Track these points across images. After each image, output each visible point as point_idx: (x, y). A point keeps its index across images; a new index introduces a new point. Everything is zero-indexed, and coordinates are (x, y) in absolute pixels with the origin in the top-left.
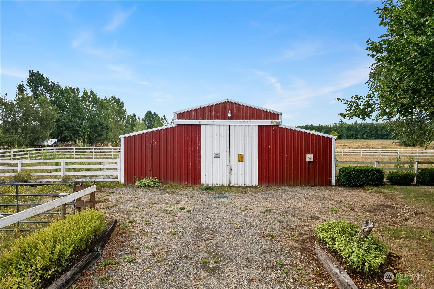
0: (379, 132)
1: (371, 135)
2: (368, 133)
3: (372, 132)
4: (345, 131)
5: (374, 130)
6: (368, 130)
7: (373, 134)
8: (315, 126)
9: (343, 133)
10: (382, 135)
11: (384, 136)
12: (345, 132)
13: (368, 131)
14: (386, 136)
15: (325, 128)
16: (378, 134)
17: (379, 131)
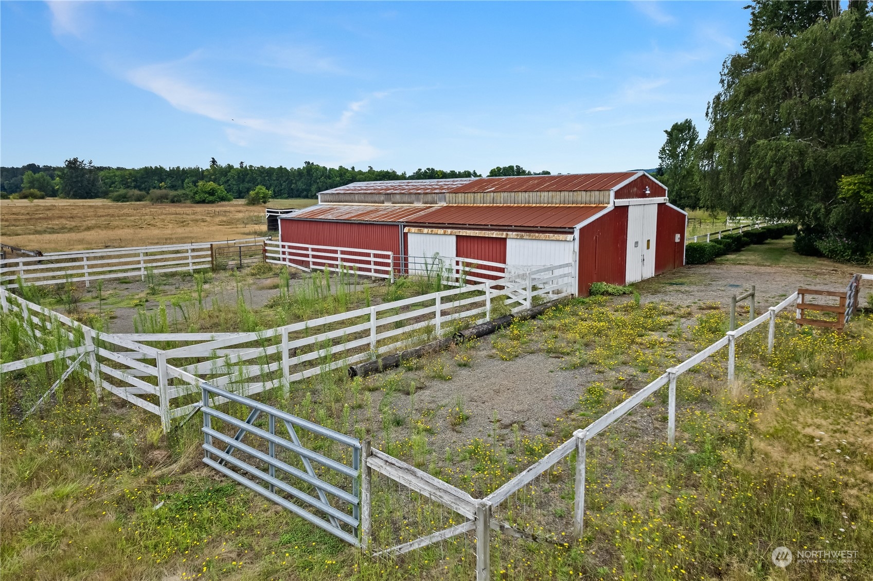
0: (293, 186)
1: (281, 190)
2: (276, 186)
3: (281, 185)
4: (234, 183)
5: (285, 182)
6: (274, 180)
7: (284, 189)
8: (168, 170)
9: (229, 185)
10: (298, 190)
11: (302, 192)
12: (234, 185)
13: (276, 182)
14: (305, 193)
15: (191, 176)
16: (292, 189)
17: (293, 183)
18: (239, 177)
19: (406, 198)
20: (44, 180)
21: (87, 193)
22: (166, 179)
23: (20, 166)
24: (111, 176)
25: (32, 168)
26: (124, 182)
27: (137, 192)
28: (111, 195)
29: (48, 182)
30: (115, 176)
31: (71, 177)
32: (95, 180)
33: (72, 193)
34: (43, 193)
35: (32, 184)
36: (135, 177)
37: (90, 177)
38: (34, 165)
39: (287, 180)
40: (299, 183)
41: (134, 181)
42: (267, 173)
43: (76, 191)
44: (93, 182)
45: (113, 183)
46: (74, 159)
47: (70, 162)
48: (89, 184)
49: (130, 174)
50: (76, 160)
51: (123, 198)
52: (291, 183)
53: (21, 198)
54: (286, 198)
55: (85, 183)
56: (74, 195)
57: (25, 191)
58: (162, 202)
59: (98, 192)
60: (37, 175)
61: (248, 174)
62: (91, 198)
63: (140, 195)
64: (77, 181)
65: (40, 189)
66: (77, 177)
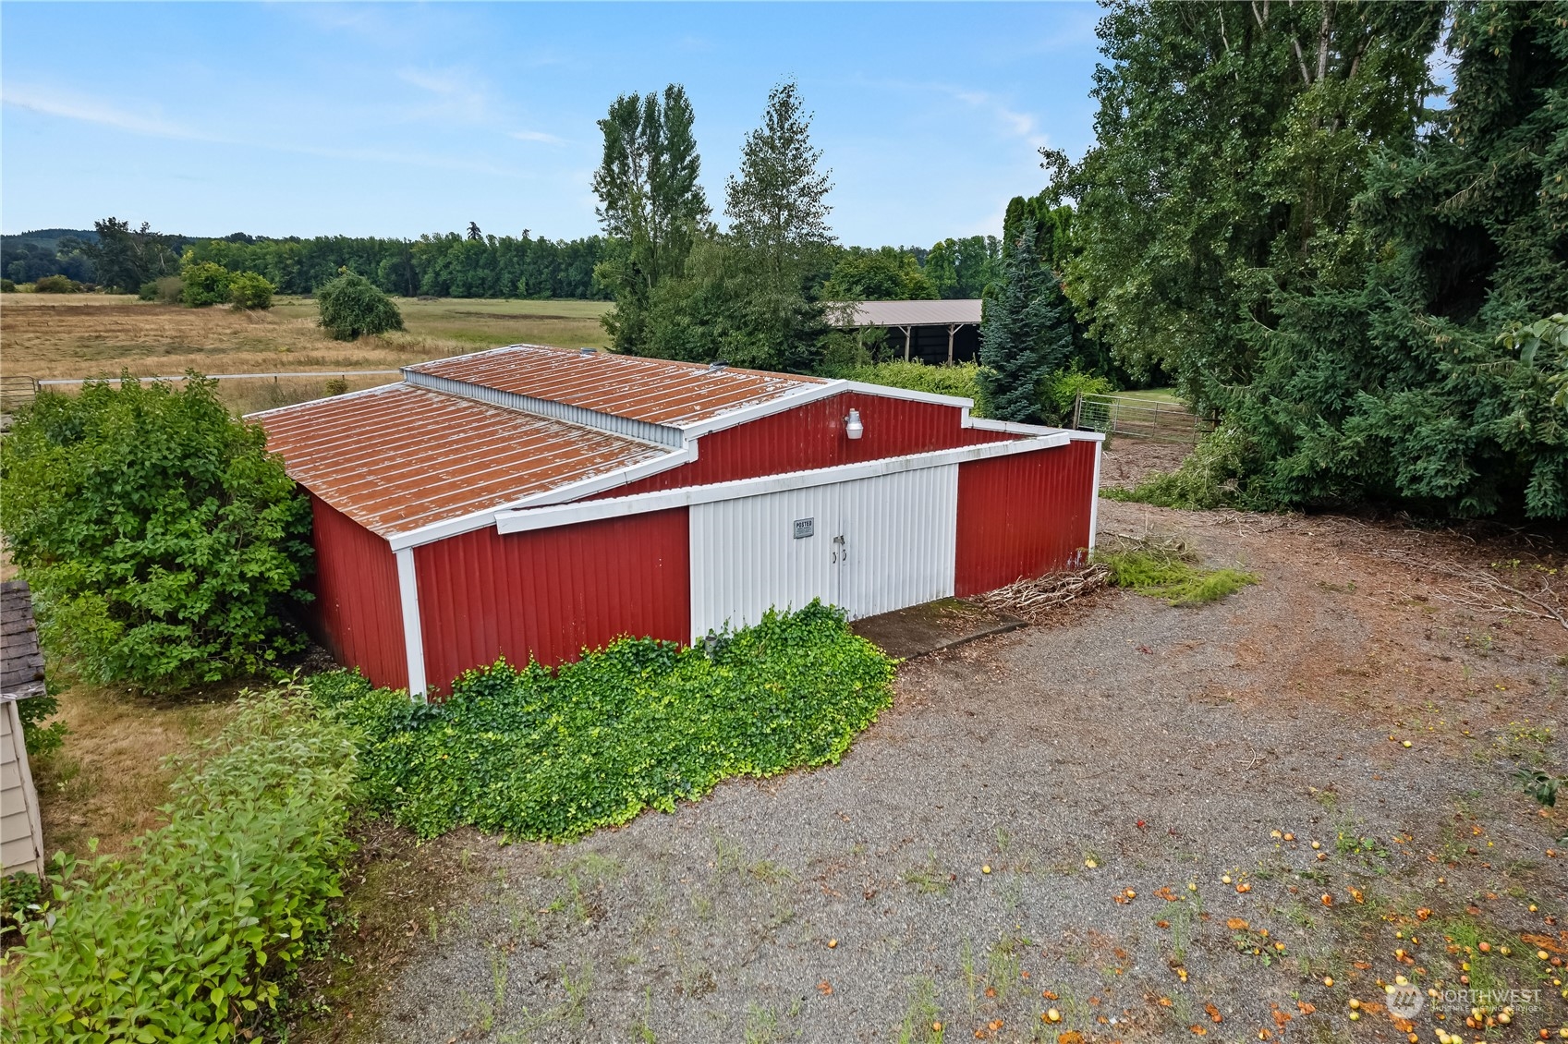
18: (468, 257)
37: (142, 254)
39: (552, 262)
40: (572, 271)
42: (516, 250)
52: (557, 270)
54: (548, 298)
61: (485, 251)
64: (113, 261)
66: (112, 253)
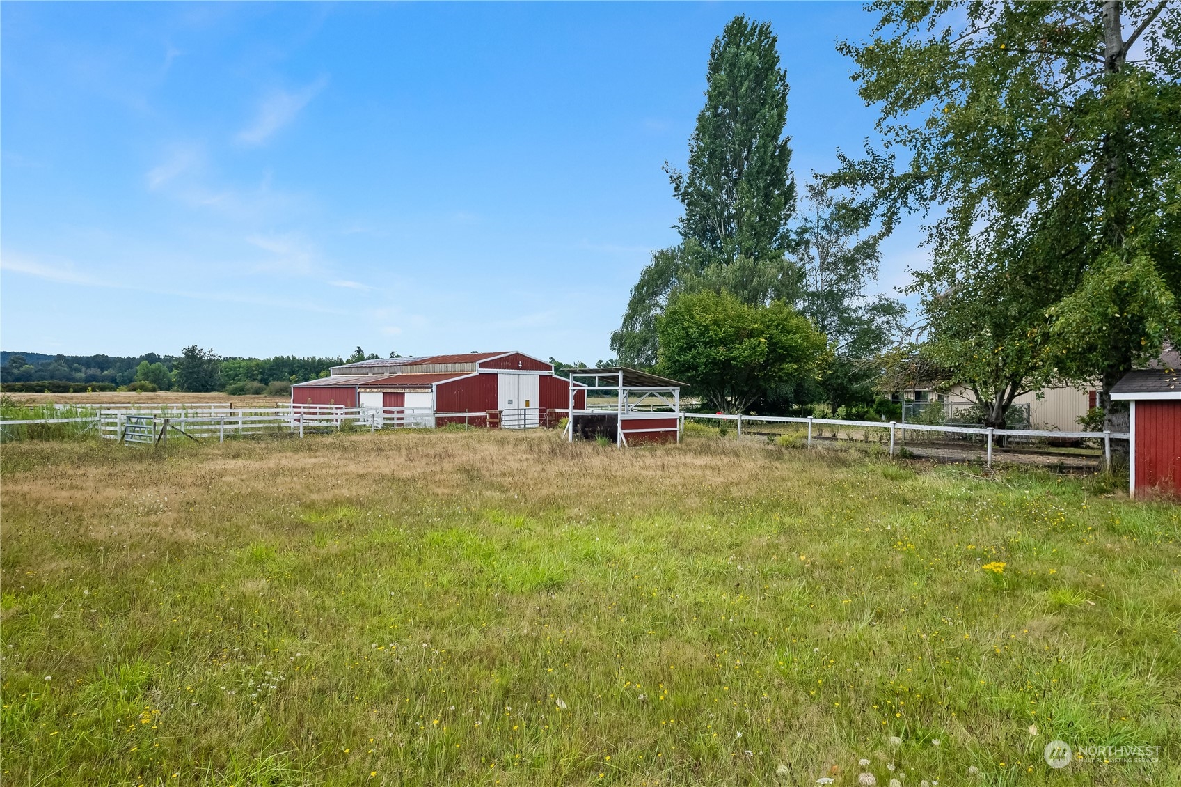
8: (301, 360)
19: (380, 370)
20: (160, 372)
21: (203, 386)
22: (298, 371)
23: (137, 356)
24: (236, 368)
25: (151, 358)
26: (250, 375)
27: (256, 384)
28: (228, 387)
29: (164, 374)
30: (240, 367)
31: (187, 368)
32: (214, 371)
33: (186, 385)
34: (155, 385)
35: (146, 376)
36: (263, 368)
37: (208, 368)
38: (153, 354)
41: (261, 373)
43: (190, 384)
44: (211, 374)
45: (237, 375)
46: (193, 347)
47: (188, 351)
48: (206, 375)
49: (258, 365)
50: (194, 348)
51: (241, 391)
53: (130, 391)
55: (202, 374)
56: (187, 387)
57: (137, 384)
58: (281, 395)
59: (215, 385)
60: (153, 366)
62: (207, 391)
63: (259, 388)
64: (193, 372)
65: (153, 382)
66: (194, 367)
